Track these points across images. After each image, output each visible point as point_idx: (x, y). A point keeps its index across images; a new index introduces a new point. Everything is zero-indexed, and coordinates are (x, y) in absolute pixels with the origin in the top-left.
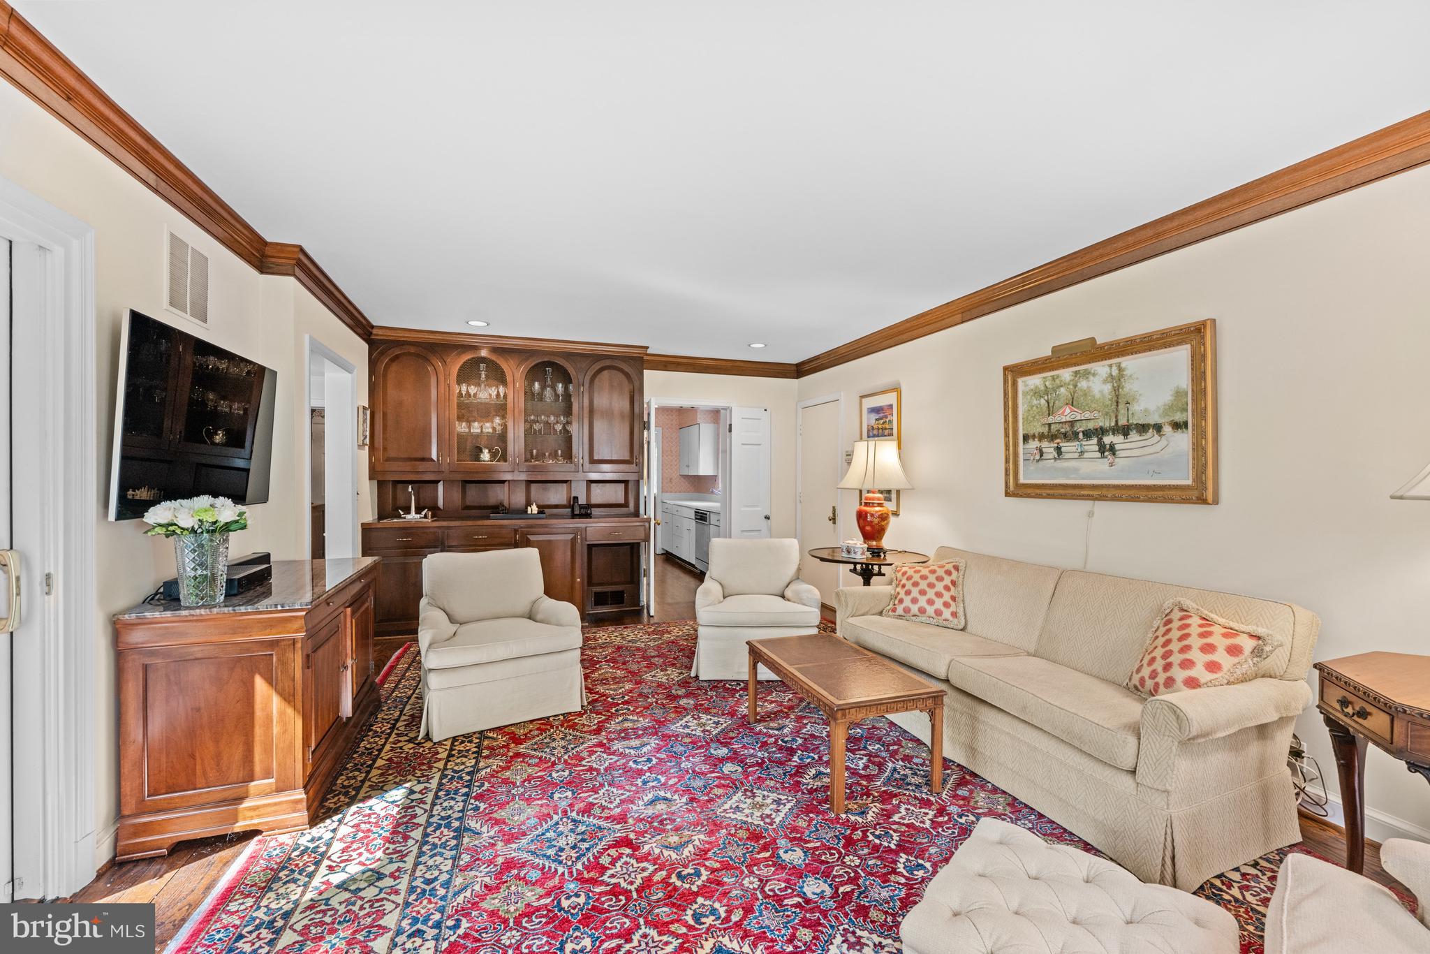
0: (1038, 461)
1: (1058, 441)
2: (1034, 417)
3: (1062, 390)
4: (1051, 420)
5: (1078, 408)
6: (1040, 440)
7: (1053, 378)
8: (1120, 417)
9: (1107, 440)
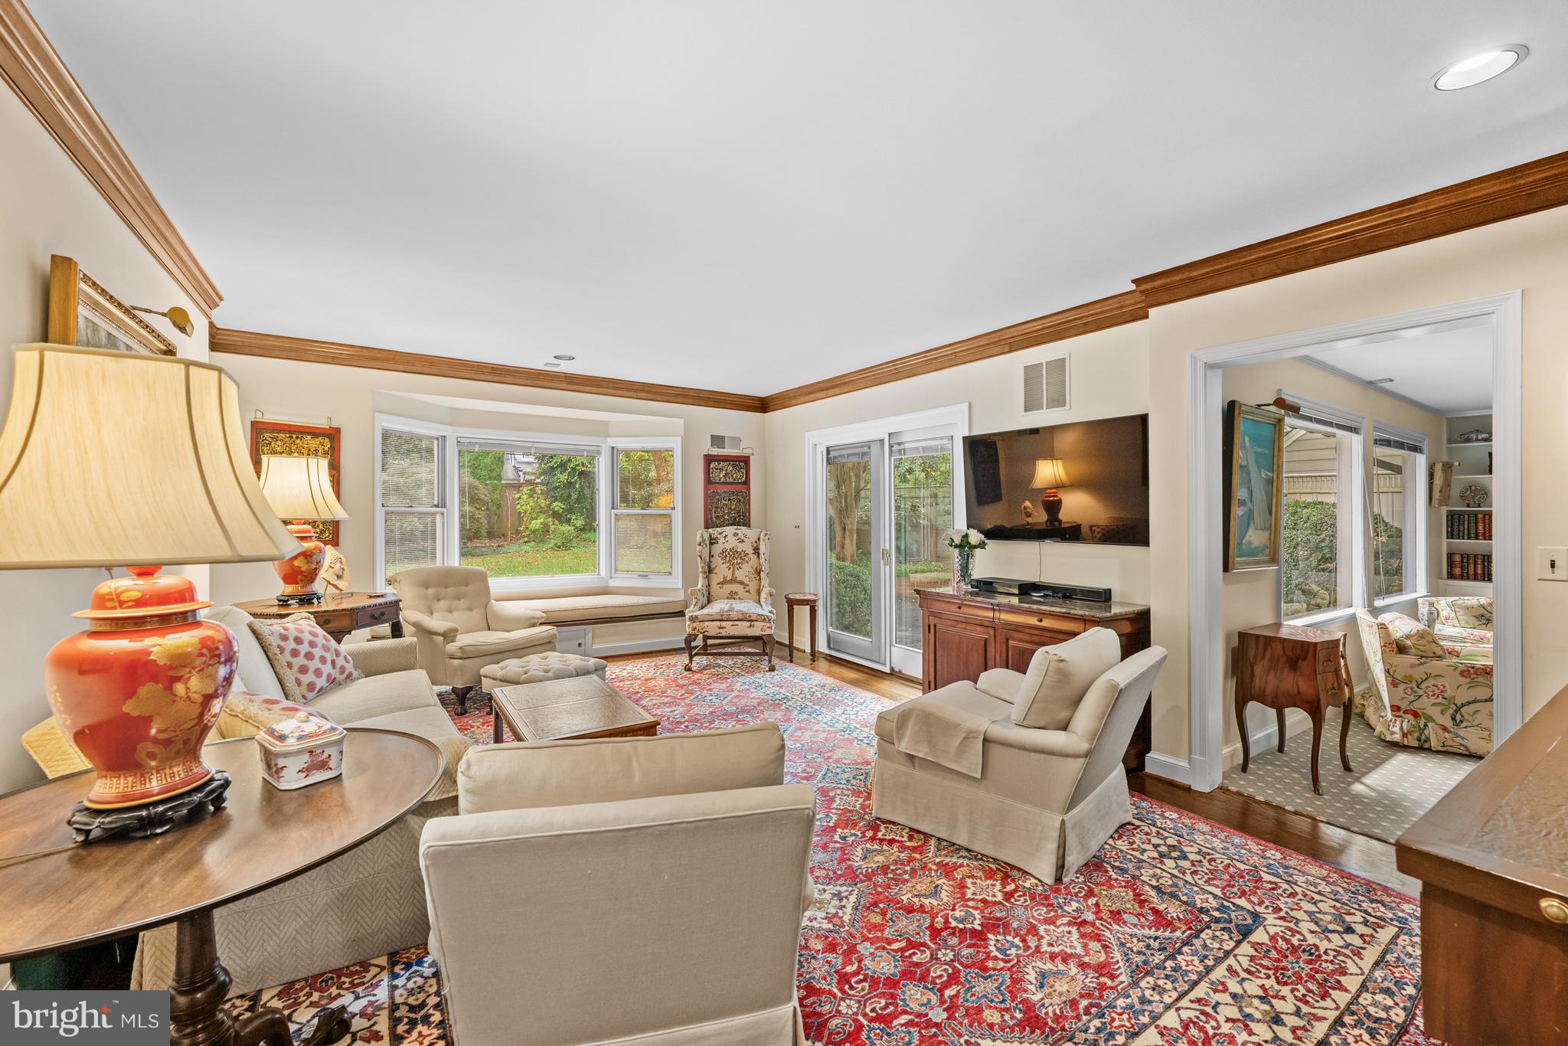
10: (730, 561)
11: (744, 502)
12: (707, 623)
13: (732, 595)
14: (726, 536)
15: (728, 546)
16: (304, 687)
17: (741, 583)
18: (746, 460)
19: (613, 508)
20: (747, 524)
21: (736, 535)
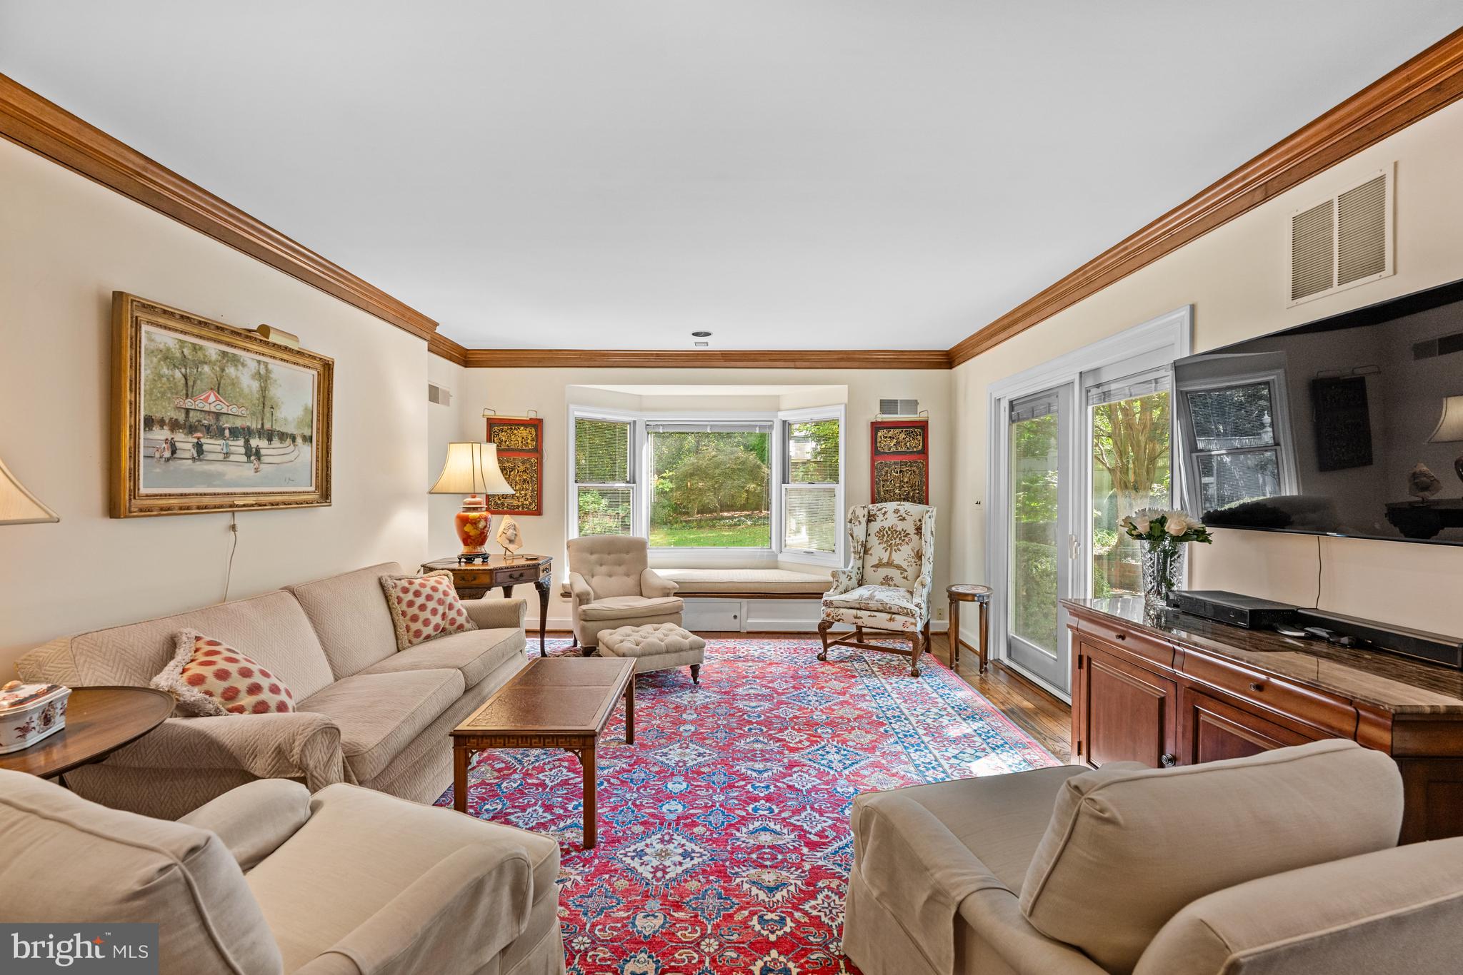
0: (168, 460)
1: (199, 435)
2: (163, 394)
3: (206, 368)
4: (189, 404)
5: (224, 399)
6: (172, 430)
7: (195, 348)
8: (265, 421)
9: (254, 442)
10: (887, 541)
11: (920, 474)
12: (842, 611)
13: (887, 581)
14: (885, 513)
15: (887, 524)
16: (411, 633)
17: (898, 567)
18: (923, 426)
19: (784, 482)
20: (924, 500)
21: (897, 511)
